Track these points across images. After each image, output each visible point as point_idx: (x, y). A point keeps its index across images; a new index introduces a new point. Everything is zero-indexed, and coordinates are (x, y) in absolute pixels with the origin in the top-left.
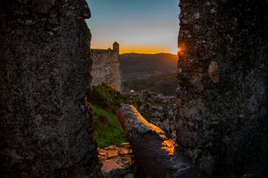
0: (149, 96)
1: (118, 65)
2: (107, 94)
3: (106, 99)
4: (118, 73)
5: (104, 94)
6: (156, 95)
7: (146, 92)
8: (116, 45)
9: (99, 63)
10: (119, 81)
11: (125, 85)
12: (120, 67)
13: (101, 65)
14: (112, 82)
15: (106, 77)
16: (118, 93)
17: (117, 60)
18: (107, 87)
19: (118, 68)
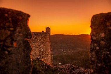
0: (73, 69)
1: (49, 44)
2: (40, 67)
3: (39, 71)
4: (49, 50)
5: (38, 67)
6: (78, 69)
7: (71, 66)
8: (48, 29)
9: (35, 43)
10: (50, 56)
11: (54, 58)
12: (51, 45)
13: (36, 44)
14: (44, 57)
15: (40, 53)
16: (49, 66)
17: (48, 40)
18: (40, 61)
19: (49, 47)
